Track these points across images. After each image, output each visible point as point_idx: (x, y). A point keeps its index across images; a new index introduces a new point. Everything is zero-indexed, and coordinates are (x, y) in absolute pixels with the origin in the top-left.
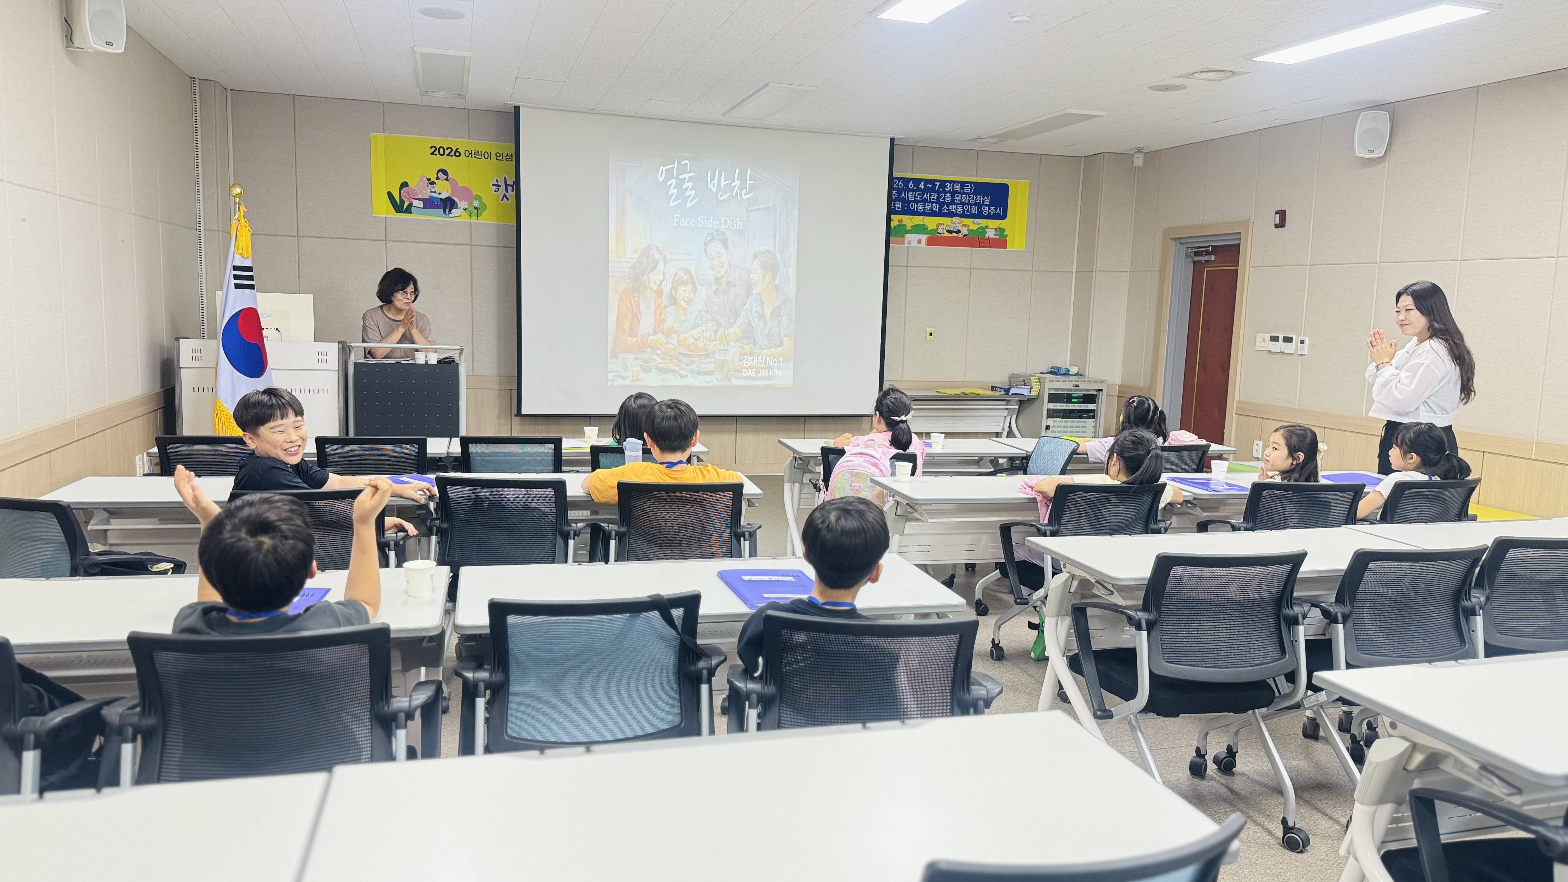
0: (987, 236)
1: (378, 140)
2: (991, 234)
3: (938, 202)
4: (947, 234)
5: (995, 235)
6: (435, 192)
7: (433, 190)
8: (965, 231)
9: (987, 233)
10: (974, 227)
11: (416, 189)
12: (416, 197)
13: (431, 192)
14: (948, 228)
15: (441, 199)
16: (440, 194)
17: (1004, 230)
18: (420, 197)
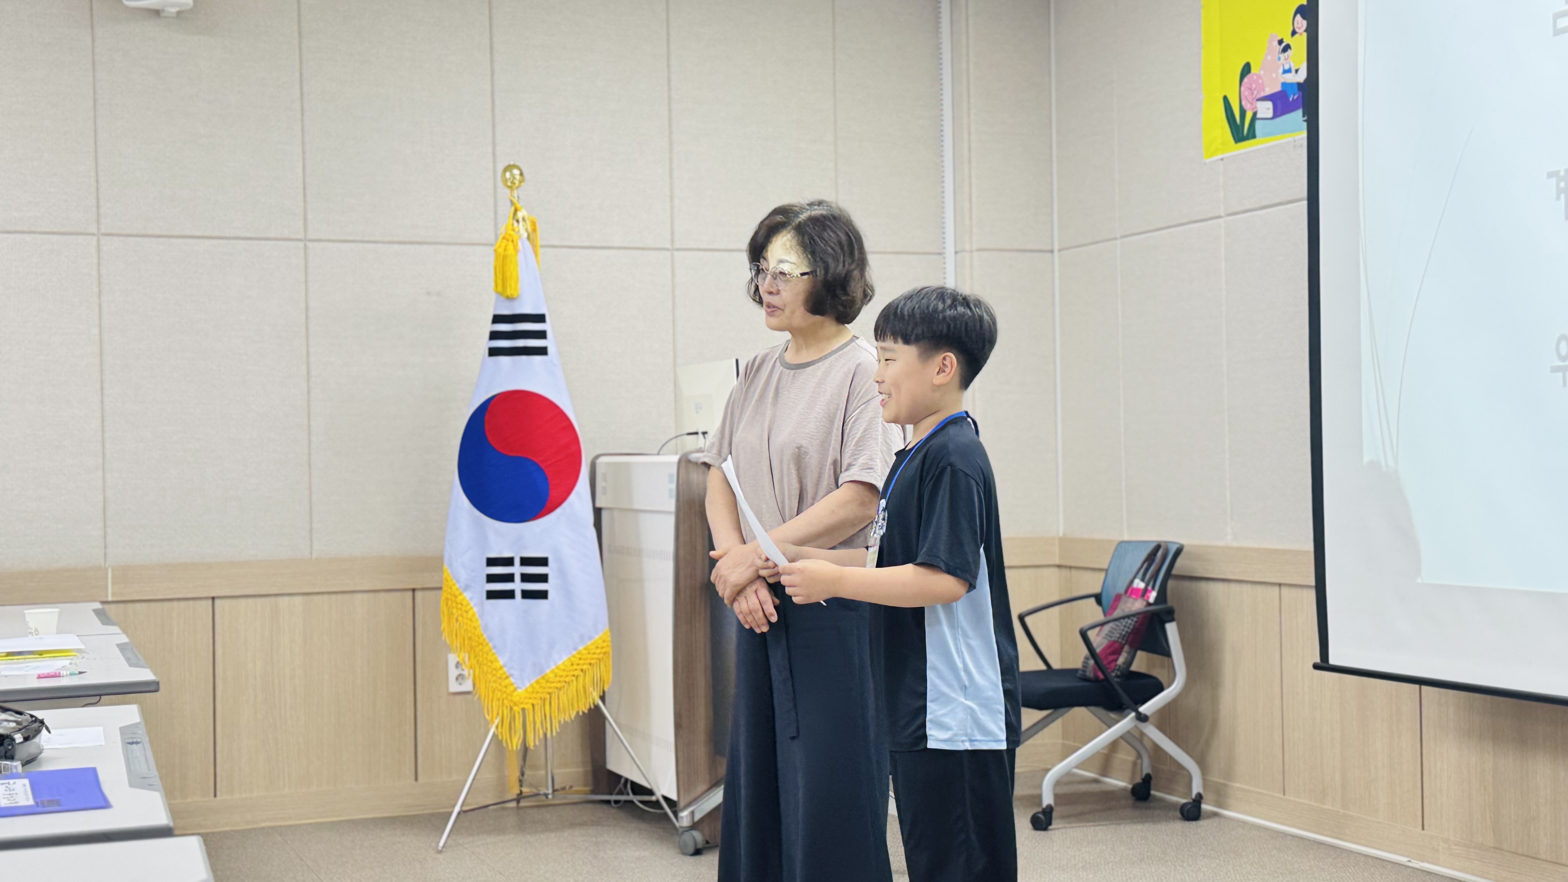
6: (1289, 71)
7: (1287, 67)
11: (1262, 73)
12: (1263, 94)
13: (1285, 72)
15: (1299, 84)
16: (1297, 71)
18: (1268, 91)
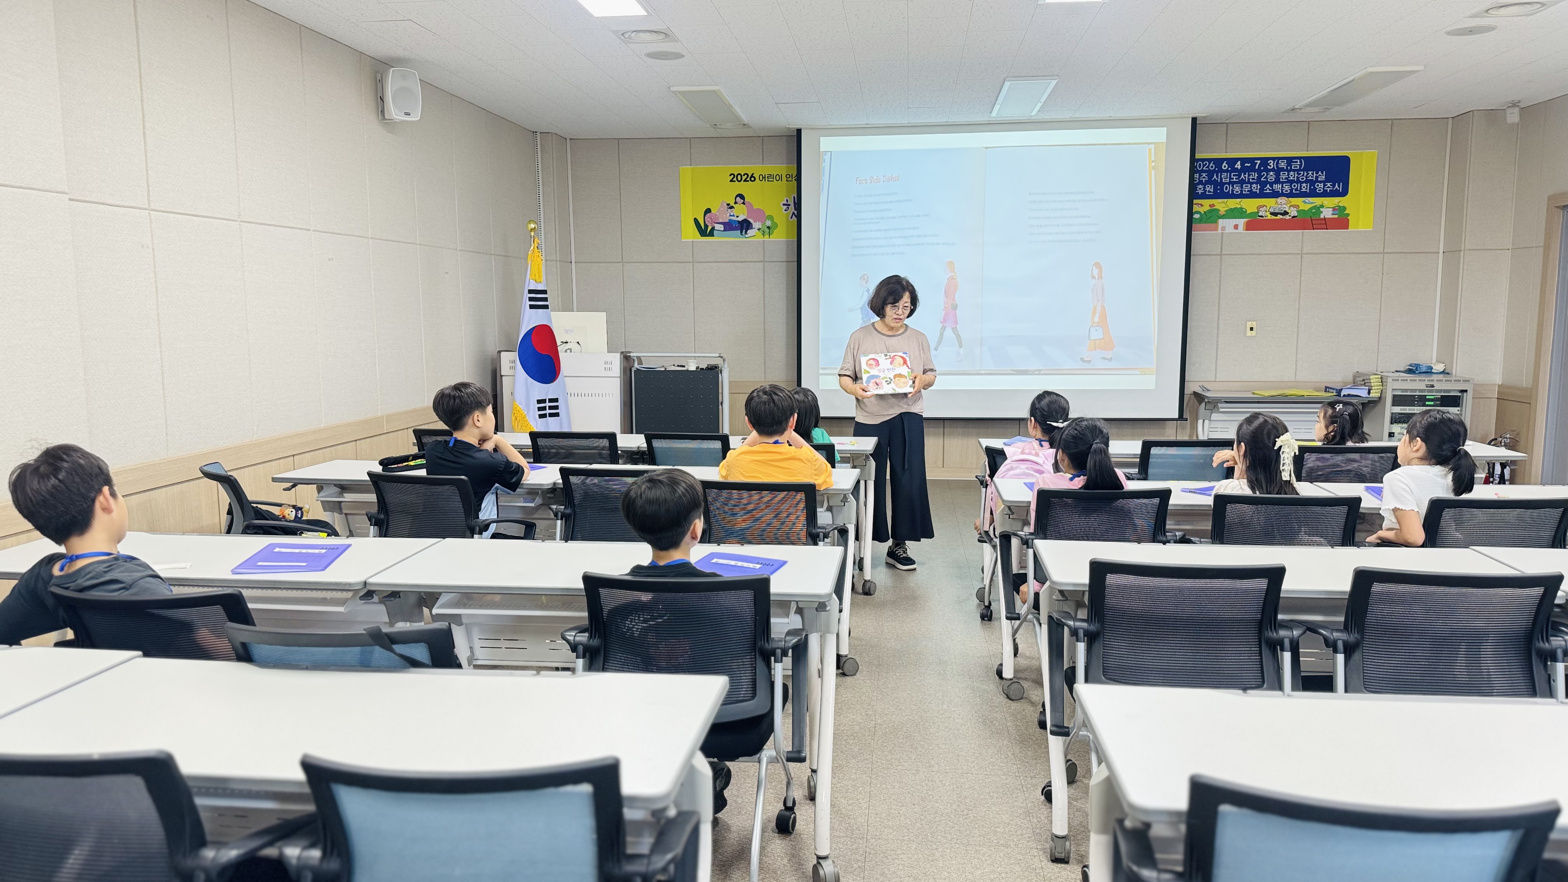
0: (1322, 216)
1: (686, 171)
2: (1327, 213)
3: (1258, 181)
4: (1270, 217)
5: (1332, 214)
6: (733, 216)
7: (732, 214)
8: (1293, 212)
9: (1322, 212)
10: (1306, 207)
11: (717, 214)
12: (718, 221)
13: (730, 215)
14: (1272, 210)
15: (738, 221)
16: (737, 217)
17: (1345, 208)
18: (721, 221)
